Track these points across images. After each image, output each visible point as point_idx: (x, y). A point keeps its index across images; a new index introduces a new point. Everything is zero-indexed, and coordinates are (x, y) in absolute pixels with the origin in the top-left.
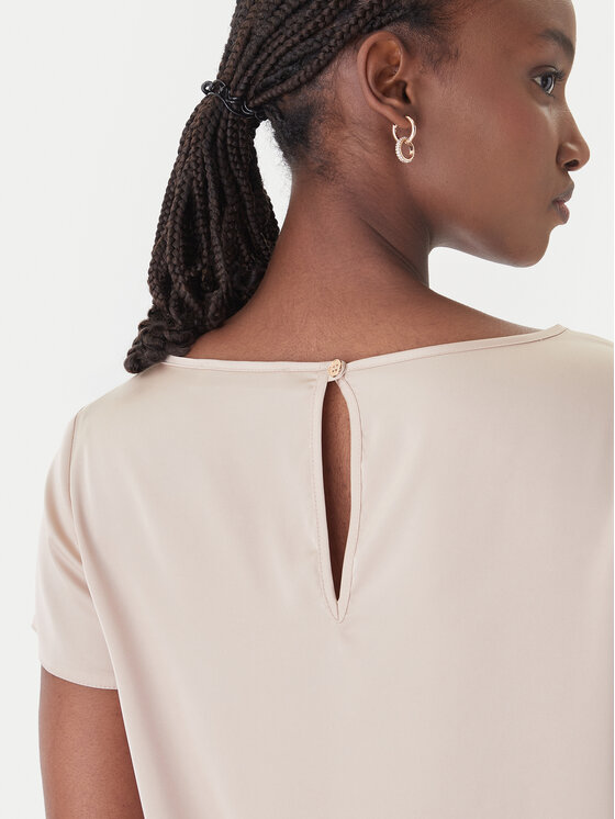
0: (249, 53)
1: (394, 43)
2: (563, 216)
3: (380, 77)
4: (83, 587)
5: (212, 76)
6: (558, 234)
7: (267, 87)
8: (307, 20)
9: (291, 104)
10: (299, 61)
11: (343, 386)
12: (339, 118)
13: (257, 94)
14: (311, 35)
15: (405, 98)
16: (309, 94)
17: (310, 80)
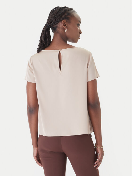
0: (51, 21)
1: (65, 21)
2: (79, 38)
3: (64, 24)
4: (33, 73)
5: (46, 23)
6: (79, 40)
7: (52, 25)
8: (57, 18)
9: (54, 26)
10: (56, 22)
11: (60, 52)
12: (59, 28)
13: (51, 25)
14: (57, 20)
15: (66, 26)
16: (56, 25)
17: (57, 24)
